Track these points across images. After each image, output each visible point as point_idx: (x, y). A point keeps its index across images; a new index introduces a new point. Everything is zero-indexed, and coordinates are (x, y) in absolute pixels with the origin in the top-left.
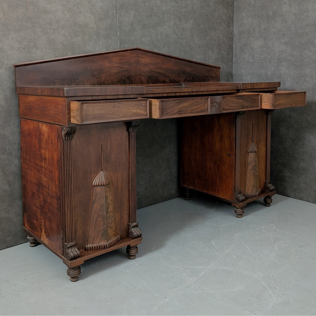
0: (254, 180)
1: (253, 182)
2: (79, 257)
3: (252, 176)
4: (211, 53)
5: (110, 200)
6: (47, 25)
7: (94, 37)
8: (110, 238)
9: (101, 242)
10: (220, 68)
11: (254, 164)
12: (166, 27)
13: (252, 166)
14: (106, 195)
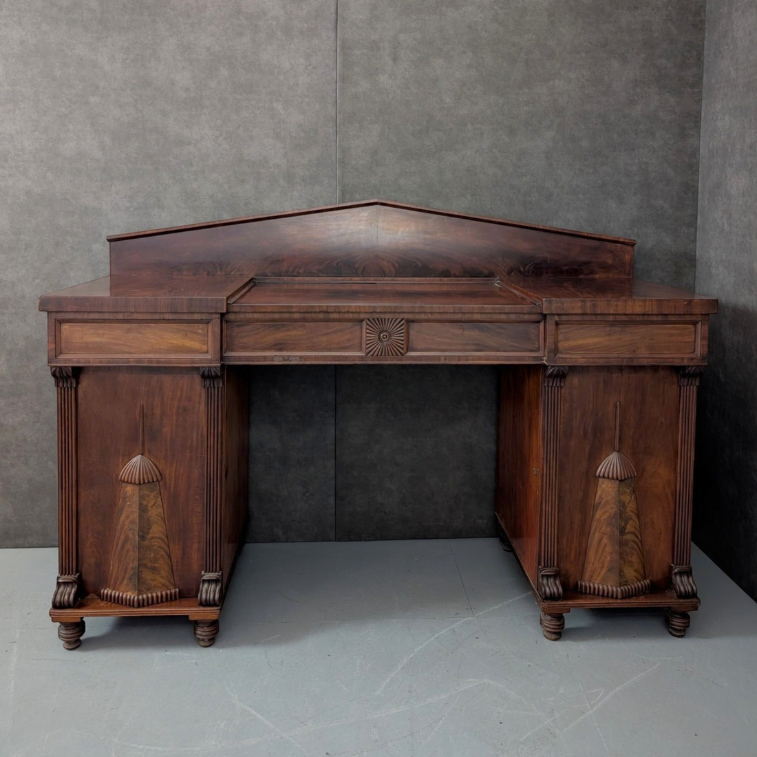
0: (611, 553)
1: (609, 558)
2: (69, 606)
3: (605, 540)
4: (614, 205)
5: (157, 515)
6: (183, 166)
7: (282, 181)
8: (149, 589)
9: (127, 591)
10: (634, 244)
11: (614, 510)
12: (469, 153)
13: (607, 514)
14: (141, 504)
